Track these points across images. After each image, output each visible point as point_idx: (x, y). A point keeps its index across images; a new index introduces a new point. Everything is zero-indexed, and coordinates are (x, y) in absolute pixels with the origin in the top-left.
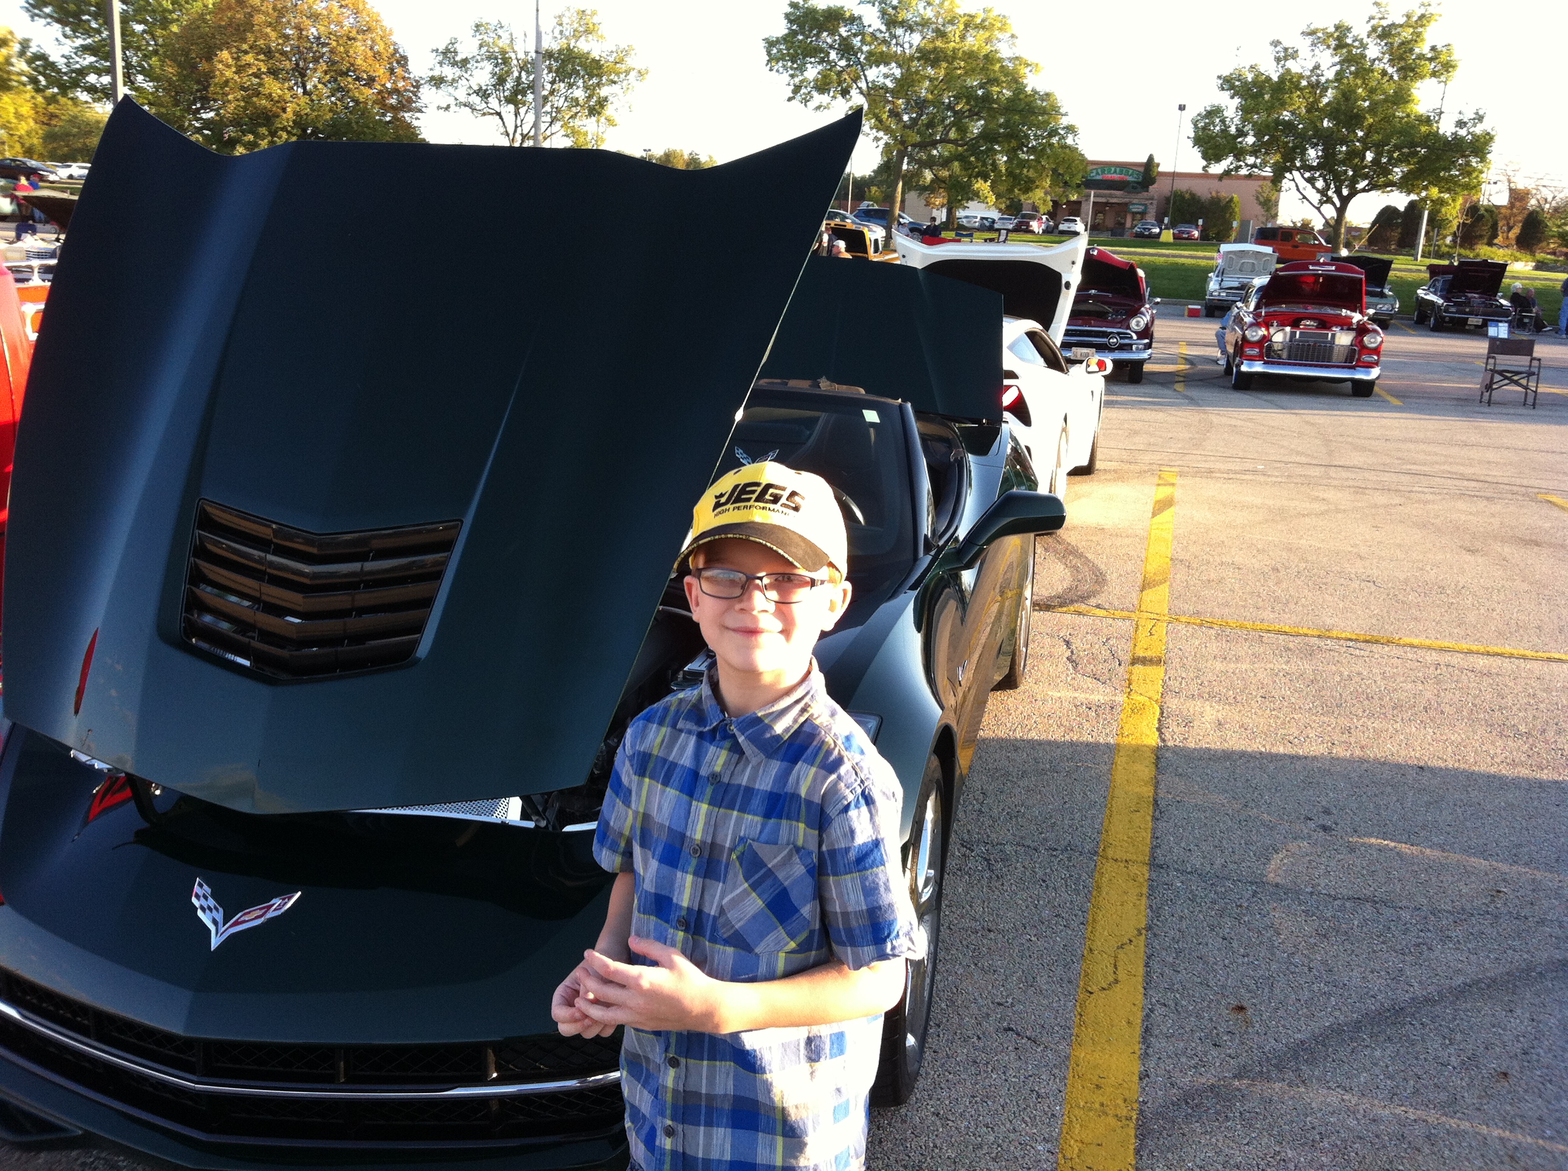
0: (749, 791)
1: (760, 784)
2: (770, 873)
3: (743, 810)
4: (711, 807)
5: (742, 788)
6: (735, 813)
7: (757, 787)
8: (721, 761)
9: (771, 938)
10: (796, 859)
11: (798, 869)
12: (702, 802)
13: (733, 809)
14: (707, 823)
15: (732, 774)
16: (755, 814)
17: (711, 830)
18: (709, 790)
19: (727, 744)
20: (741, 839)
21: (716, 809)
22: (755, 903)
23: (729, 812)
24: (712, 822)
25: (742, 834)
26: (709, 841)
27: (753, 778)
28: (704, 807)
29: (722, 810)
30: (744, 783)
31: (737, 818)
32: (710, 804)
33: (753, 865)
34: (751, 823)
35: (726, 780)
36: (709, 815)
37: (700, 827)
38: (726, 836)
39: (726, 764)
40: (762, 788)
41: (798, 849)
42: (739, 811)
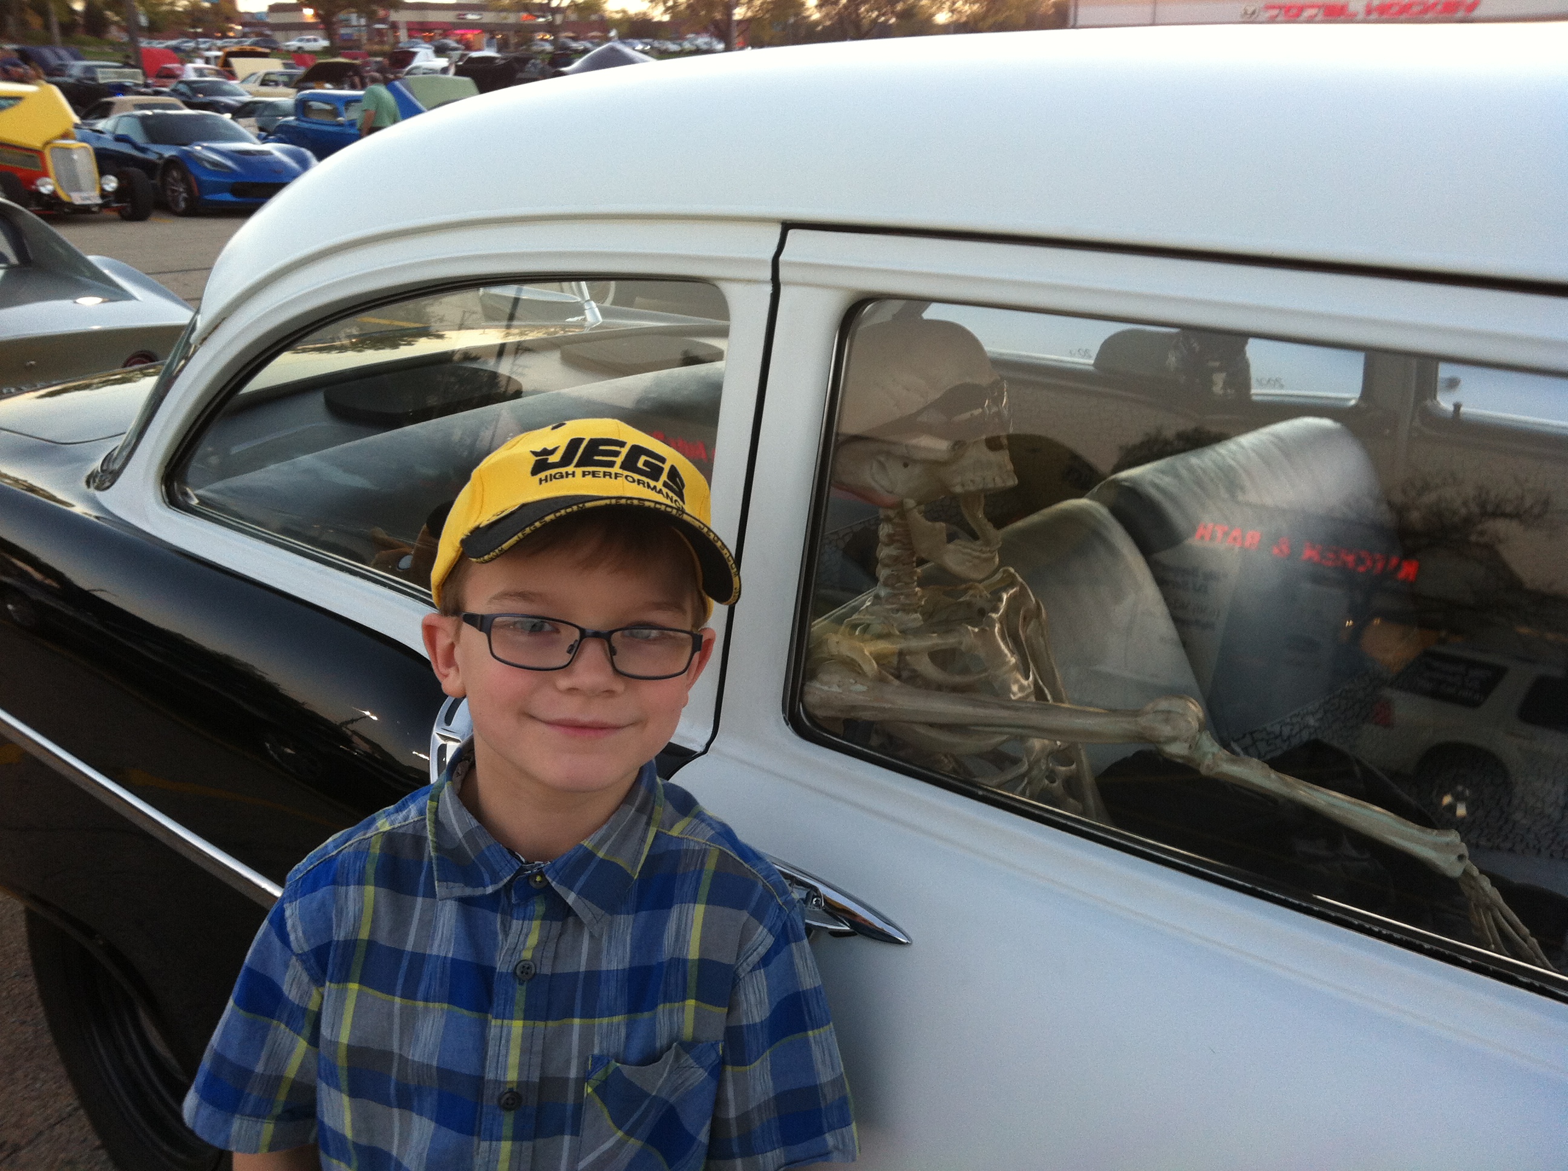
1: (609, 962)
4: (530, 1023)
5: (581, 977)
6: (577, 1021)
7: (604, 967)
12: (512, 1018)
13: (573, 1016)
14: (526, 1050)
15: (556, 957)
16: (611, 1015)
17: (537, 1060)
18: (520, 994)
21: (541, 1024)
23: (566, 1021)
24: (538, 1047)
25: (596, 1051)
26: (535, 1078)
27: (595, 954)
28: (517, 1026)
29: (551, 1024)
30: (582, 969)
31: (581, 1027)
32: (525, 1018)
35: (547, 970)
36: (528, 1037)
37: (514, 1057)
38: (568, 1062)
40: (614, 966)
42: (582, 1017)
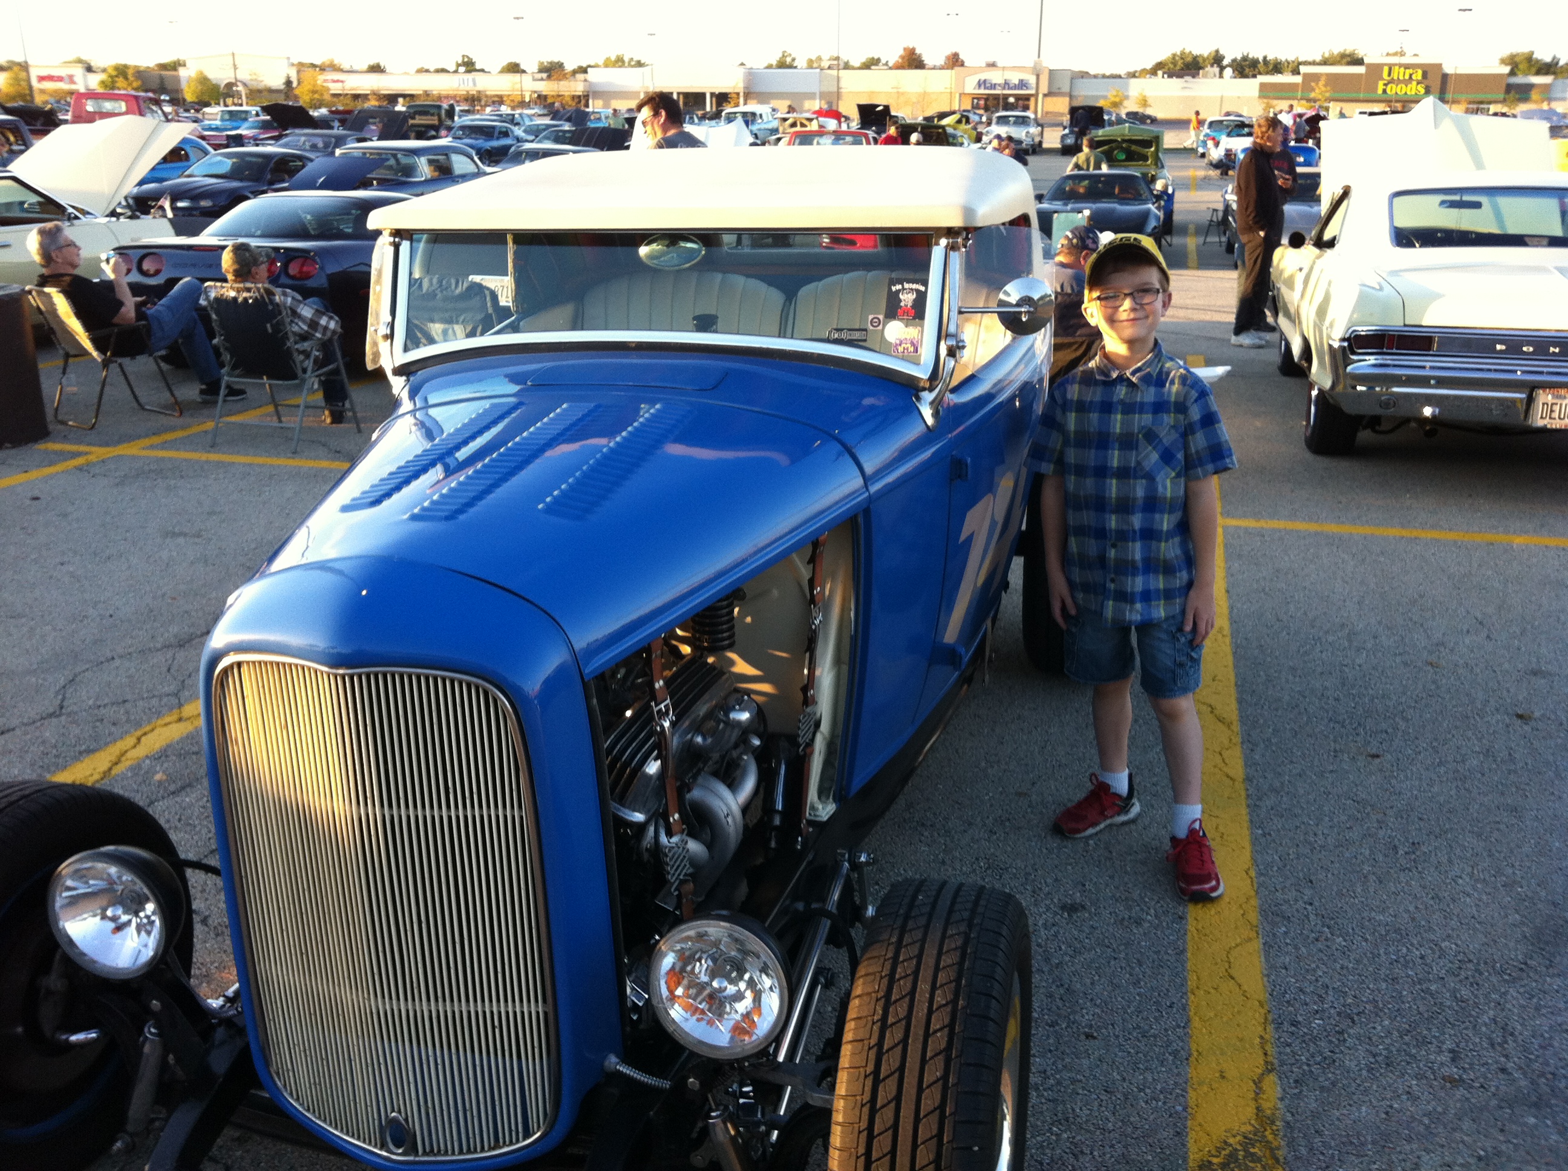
0: (1142, 404)
2: (1161, 440)
3: (1141, 412)
8: (1123, 392)
9: (1162, 473)
10: (1173, 431)
11: (1174, 435)
19: (1125, 383)
20: (1143, 427)
22: (1155, 457)
33: (1150, 436)
34: (1147, 419)
39: (1126, 393)
41: (1173, 427)
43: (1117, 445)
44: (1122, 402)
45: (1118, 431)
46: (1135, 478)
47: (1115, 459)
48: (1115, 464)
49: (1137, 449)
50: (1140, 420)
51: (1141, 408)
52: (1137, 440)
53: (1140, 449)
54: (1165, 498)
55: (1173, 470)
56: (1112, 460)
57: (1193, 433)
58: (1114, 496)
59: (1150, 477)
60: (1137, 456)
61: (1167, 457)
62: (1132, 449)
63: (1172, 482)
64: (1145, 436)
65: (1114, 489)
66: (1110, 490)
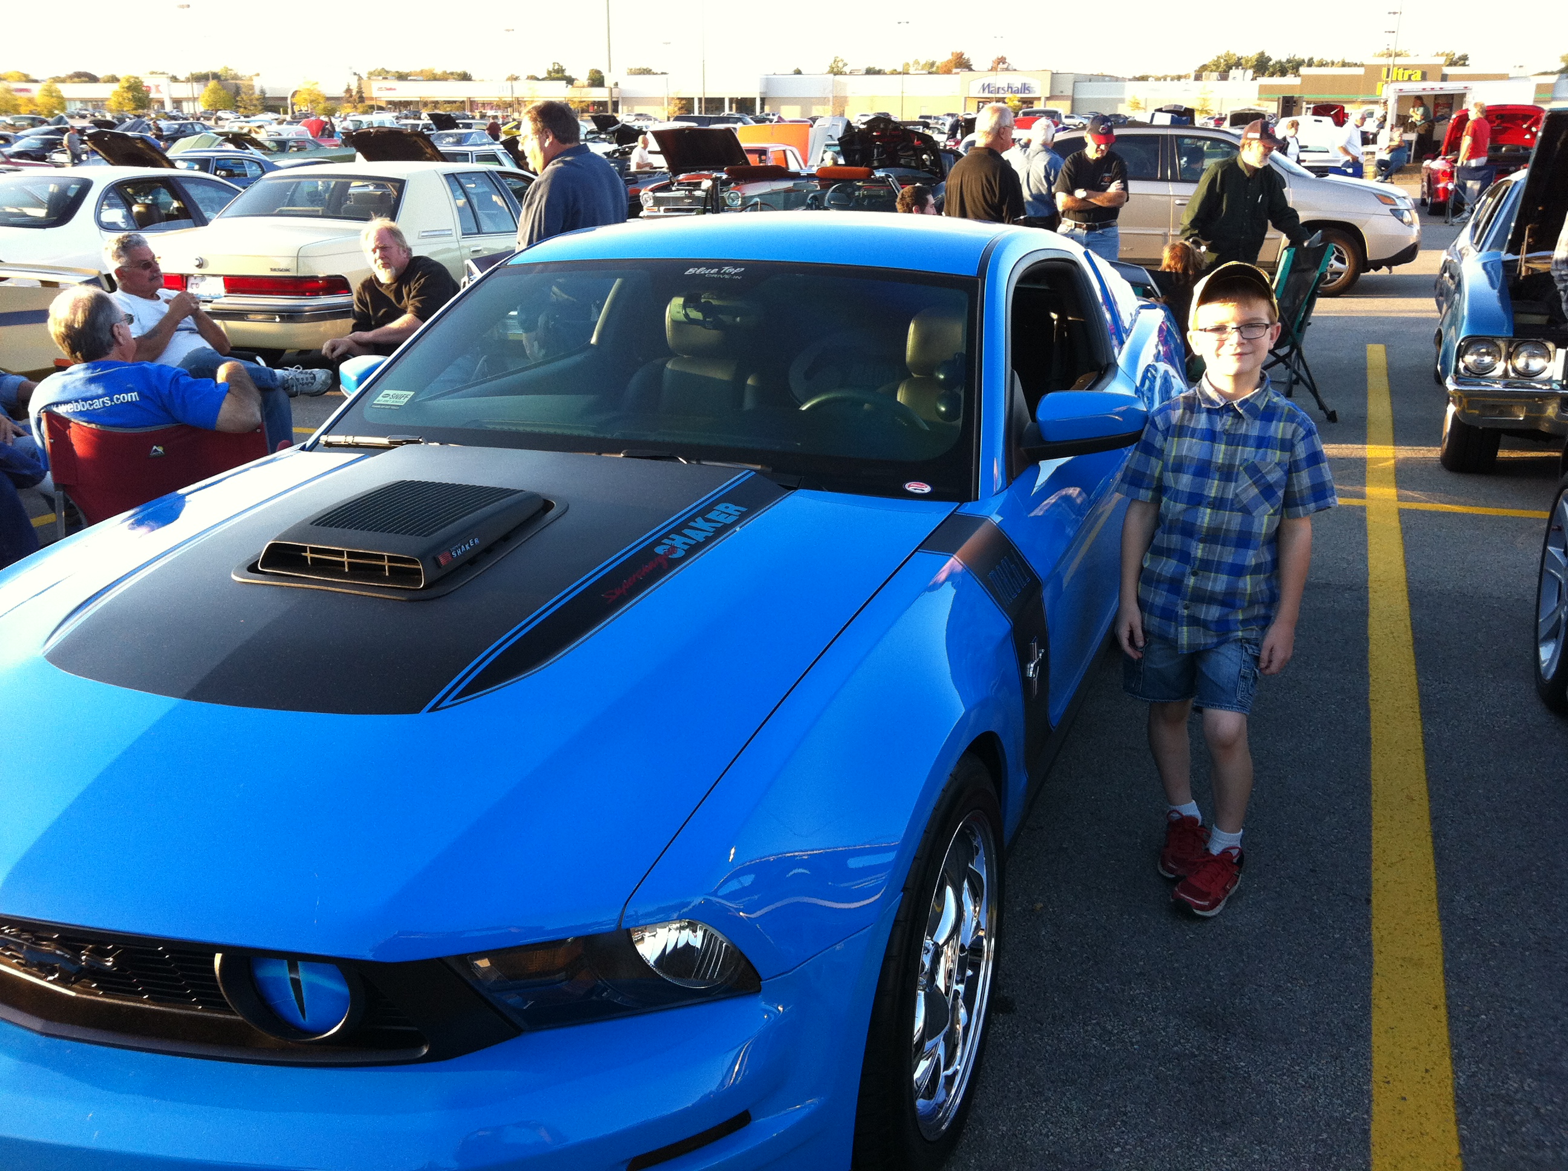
43: (1217, 476)
44: (1225, 432)
45: (1220, 461)
46: (1232, 510)
47: (1213, 488)
48: (1213, 495)
49: (1236, 481)
50: (1243, 452)
51: (1244, 440)
52: (1238, 474)
53: (1240, 482)
54: (1260, 534)
55: (1272, 507)
56: (1210, 489)
57: (1298, 470)
58: (1206, 525)
59: (1246, 511)
60: (1236, 488)
61: (1267, 492)
62: (1231, 481)
63: (1269, 520)
64: (1246, 469)
65: (1207, 519)
66: (1203, 518)
